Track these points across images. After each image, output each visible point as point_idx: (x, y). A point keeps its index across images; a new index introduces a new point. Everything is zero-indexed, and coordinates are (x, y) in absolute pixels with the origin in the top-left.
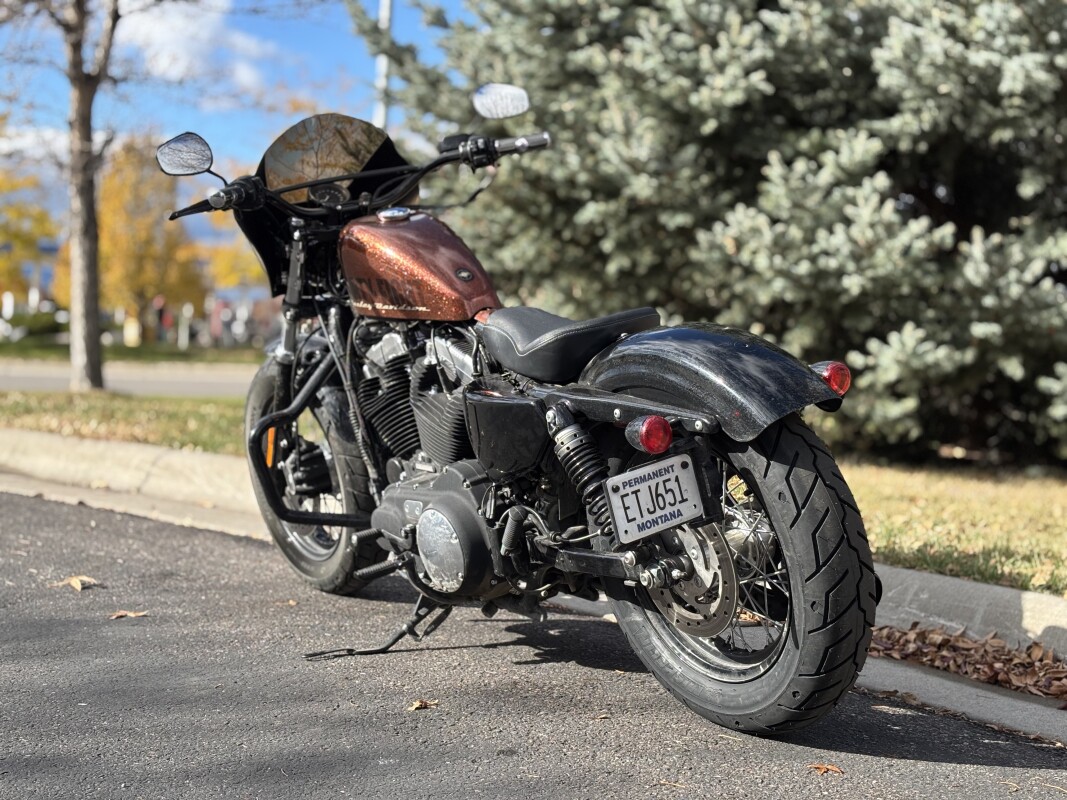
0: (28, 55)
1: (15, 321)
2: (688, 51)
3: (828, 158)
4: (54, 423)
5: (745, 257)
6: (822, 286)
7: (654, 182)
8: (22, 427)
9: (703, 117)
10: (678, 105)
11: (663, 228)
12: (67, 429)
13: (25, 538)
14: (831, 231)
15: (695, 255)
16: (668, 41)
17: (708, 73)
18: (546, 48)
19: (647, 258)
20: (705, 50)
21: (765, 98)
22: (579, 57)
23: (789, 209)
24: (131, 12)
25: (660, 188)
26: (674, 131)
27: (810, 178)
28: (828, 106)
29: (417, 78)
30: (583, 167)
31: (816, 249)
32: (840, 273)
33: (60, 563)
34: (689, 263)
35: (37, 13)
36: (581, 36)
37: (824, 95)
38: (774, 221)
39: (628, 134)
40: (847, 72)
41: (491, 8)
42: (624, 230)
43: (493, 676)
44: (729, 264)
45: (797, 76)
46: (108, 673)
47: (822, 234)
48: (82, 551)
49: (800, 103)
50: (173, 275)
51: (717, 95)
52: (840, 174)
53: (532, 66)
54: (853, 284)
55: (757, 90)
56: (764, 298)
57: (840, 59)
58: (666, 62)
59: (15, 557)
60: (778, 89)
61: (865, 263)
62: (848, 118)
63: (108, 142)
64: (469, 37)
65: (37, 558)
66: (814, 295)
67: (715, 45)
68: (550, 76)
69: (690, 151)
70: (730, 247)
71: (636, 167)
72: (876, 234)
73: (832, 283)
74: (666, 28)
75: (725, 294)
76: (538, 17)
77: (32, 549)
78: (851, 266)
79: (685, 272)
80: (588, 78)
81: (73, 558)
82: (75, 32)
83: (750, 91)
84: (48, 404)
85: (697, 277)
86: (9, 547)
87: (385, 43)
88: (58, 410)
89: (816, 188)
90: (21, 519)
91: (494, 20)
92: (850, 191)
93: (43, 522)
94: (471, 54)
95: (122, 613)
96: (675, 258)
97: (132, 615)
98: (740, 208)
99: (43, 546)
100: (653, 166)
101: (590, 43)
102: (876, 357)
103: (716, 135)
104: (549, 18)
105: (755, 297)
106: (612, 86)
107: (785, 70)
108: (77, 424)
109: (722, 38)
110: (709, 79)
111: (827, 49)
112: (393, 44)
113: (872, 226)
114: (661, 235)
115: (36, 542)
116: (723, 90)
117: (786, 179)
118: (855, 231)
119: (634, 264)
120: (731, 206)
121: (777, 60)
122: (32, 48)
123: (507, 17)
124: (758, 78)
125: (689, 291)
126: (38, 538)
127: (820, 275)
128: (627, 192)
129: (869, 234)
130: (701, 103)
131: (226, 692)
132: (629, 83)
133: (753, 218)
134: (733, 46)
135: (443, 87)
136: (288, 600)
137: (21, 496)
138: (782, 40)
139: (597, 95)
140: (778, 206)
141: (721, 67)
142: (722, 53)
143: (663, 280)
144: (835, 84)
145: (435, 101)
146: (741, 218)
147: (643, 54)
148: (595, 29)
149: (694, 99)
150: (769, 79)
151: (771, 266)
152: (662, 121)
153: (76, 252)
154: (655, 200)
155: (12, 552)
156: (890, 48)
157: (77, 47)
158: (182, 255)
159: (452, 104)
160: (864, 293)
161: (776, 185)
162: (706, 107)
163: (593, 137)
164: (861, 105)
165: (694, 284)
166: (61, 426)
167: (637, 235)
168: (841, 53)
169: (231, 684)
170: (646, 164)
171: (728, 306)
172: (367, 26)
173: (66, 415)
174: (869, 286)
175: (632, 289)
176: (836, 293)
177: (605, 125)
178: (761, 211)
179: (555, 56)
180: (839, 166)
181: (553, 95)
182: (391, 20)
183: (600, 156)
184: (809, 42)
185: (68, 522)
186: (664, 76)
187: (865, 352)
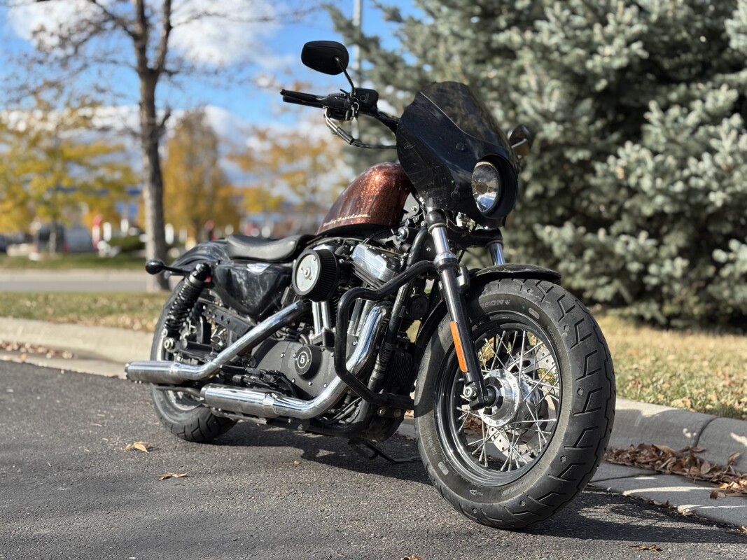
0: (111, 57)
1: (112, 242)
2: (582, 28)
3: (697, 105)
4: (128, 321)
5: (632, 181)
6: (693, 201)
7: (561, 128)
8: (105, 325)
9: (596, 78)
10: (577, 69)
11: (568, 161)
12: (137, 326)
13: (101, 413)
14: (699, 159)
15: (593, 181)
16: (568, 21)
17: (599, 44)
18: (475, 32)
19: (555, 184)
20: (597, 27)
21: (642, 60)
22: (501, 38)
23: (665, 144)
24: (179, 24)
25: (564, 132)
26: (574, 89)
27: (681, 120)
28: (690, 65)
29: (380, 61)
30: (506, 118)
31: (686, 173)
32: (707, 191)
33: (125, 432)
34: (588, 187)
35: (115, 28)
36: (502, 22)
37: (687, 57)
38: (655, 153)
39: (540, 93)
40: (703, 39)
41: (433, 5)
42: (538, 164)
43: (453, 526)
44: (619, 185)
45: (665, 43)
46: (154, 529)
47: (692, 161)
48: (143, 422)
49: (667, 64)
50: (218, 207)
51: (607, 60)
52: (705, 116)
53: (465, 45)
54: (717, 198)
55: (636, 56)
56: (648, 210)
57: (698, 30)
58: (567, 38)
59: (94, 428)
60: (651, 54)
61: (725, 183)
62: (705, 72)
63: (167, 116)
64: (417, 29)
65: (109, 428)
66: (686, 208)
67: (605, 23)
68: (479, 53)
69: (587, 104)
70: (620, 173)
71: (547, 116)
72: (735, 160)
73: (700, 197)
74: (567, 13)
75: (614, 209)
76: (469, 9)
77: (106, 421)
78: (715, 185)
79: (584, 194)
80: (509, 53)
81: (136, 428)
82: (141, 40)
83: (632, 57)
84: (124, 306)
85: (593, 197)
86: (90, 420)
87: (357, 36)
88: (131, 310)
89: (686, 127)
90: (100, 396)
91: (436, 13)
92: (712, 129)
93: (116, 399)
94: (421, 39)
95: (169, 474)
96: (577, 184)
97: (176, 476)
98: (628, 145)
99: (114, 418)
100: (560, 116)
101: (509, 27)
102: (736, 253)
103: (606, 91)
104: (477, 10)
105: (640, 210)
106: (526, 58)
107: (656, 39)
108: (144, 322)
109: (610, 17)
110: (600, 49)
111: (688, 23)
112: (362, 36)
113: (732, 154)
114: (566, 167)
115: (109, 415)
116: (610, 56)
117: (662, 122)
118: (719, 159)
119: (546, 189)
120: (621, 143)
121: (650, 32)
122: (113, 52)
123: (445, 10)
124: (636, 47)
125: (587, 208)
126: (111, 411)
127: (690, 192)
128: (540, 135)
129: (730, 160)
130: (594, 66)
131: (244, 544)
132: (539, 55)
133: (638, 151)
134: (619, 23)
135: (399, 66)
136: (293, 460)
137: (102, 377)
138: (654, 17)
139: (515, 64)
140: (657, 142)
141: (609, 40)
142: (610, 29)
143: (567, 200)
144: (694, 49)
145: (394, 77)
146: (629, 151)
147: (549, 33)
148: (512, 16)
149: (589, 64)
150: (645, 48)
151: (654, 186)
152: (564, 82)
153: (147, 194)
154: (562, 140)
155: (92, 424)
156: (739, 19)
157: (142, 51)
158: (222, 193)
159: (406, 77)
160: (725, 206)
161: (655, 127)
162: (599, 70)
163: (514, 96)
164: (715, 63)
165: (591, 202)
166: (133, 322)
167: (547, 167)
168: (699, 25)
169: (247, 536)
170: (554, 114)
171: (618, 217)
172: (343, 24)
173: (137, 315)
174: (729, 199)
175: (545, 208)
176: (702, 206)
177: (524, 85)
178: (643, 146)
179: (482, 37)
180: (705, 111)
181: (481, 67)
182: (361, 19)
183: (519, 109)
184: (674, 19)
185: (134, 398)
186: (565, 48)
187: (727, 250)
